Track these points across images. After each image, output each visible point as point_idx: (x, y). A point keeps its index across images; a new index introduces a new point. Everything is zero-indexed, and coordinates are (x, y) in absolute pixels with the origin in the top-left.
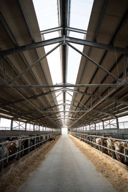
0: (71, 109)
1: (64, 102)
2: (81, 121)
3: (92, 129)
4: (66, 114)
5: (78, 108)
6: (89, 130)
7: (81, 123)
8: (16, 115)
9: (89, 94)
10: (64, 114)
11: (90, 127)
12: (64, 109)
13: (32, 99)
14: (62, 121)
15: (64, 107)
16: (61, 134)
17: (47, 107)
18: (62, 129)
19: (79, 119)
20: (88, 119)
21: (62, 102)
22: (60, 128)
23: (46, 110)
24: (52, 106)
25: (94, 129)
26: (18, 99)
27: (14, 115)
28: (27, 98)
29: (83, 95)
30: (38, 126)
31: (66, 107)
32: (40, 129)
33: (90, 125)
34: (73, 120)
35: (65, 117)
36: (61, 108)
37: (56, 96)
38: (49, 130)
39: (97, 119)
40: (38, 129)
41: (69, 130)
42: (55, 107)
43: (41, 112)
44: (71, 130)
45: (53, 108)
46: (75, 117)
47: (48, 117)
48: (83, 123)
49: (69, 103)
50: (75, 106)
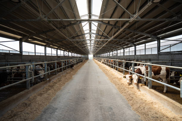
0: (96, 37)
1: (90, 31)
2: (105, 48)
3: (114, 55)
4: (92, 42)
5: (102, 37)
6: (112, 56)
7: (105, 50)
8: (49, 43)
9: (111, 25)
10: (90, 42)
11: (113, 54)
12: (90, 38)
13: (62, 29)
14: (89, 48)
15: (90, 36)
16: (88, 58)
17: (75, 36)
18: (89, 55)
19: (103, 46)
20: (111, 47)
21: (88, 31)
22: (87, 54)
23: (74, 38)
24: (79, 35)
25: (116, 55)
26: (50, 29)
27: (47, 42)
28: (57, 28)
29: (107, 26)
30: (67, 52)
31: (92, 36)
32: (69, 55)
33: (113, 51)
34: (98, 47)
35: (91, 45)
36: (87, 37)
37: (83, 26)
38: (77, 55)
39: (119, 46)
40: (67, 55)
41: (94, 56)
42: (82, 36)
43: (70, 40)
44: (95, 56)
45: (80, 37)
46: (100, 45)
47: (76, 45)
48: (107, 50)
49: (95, 32)
50: (100, 35)
